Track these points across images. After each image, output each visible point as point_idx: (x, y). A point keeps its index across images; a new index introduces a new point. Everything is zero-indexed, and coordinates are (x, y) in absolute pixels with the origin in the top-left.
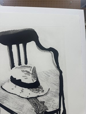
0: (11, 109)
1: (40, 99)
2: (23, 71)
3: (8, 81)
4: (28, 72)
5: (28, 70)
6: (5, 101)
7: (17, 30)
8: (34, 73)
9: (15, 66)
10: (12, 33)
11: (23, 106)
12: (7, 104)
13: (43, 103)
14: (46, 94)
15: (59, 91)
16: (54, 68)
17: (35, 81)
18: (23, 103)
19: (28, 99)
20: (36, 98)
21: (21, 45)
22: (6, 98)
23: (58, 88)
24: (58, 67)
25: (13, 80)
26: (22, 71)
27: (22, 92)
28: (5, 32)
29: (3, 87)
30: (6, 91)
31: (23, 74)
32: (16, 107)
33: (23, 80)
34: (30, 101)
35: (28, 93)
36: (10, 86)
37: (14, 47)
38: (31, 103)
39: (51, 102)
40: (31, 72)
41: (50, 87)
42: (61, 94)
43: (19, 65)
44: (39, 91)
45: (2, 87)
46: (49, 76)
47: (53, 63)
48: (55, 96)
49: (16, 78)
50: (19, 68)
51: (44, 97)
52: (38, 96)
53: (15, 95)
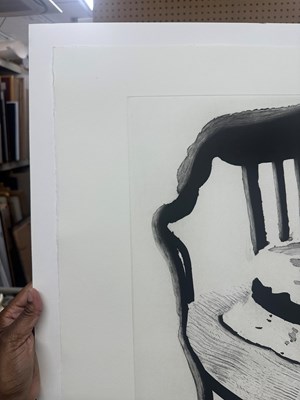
3: (245, 299)
6: (230, 373)
7: (274, 110)
9: (267, 243)
10: (257, 119)
11: (292, 395)
12: (240, 382)
18: (295, 383)
21: (289, 165)
22: (234, 360)
26: (292, 260)
27: (293, 340)
28: (235, 116)
29: (225, 320)
30: (235, 334)
36: (250, 317)
37: (266, 171)
43: (283, 240)
45: (220, 318)
49: (270, 289)
50: (282, 250)
53: (267, 352)
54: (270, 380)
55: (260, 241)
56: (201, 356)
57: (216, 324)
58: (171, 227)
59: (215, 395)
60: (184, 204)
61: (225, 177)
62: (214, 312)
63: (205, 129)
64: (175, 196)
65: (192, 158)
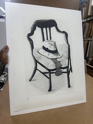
0: (43, 64)
1: (58, 60)
2: (49, 43)
3: (41, 49)
4: (52, 44)
5: (52, 43)
7: (46, 20)
8: (55, 45)
10: (43, 21)
11: (49, 63)
13: (60, 62)
14: (61, 57)
15: (68, 56)
16: (66, 43)
17: (55, 49)
19: (52, 59)
20: (56, 59)
21: (48, 29)
22: (40, 58)
23: (68, 54)
24: (68, 43)
25: (44, 48)
27: (49, 55)
29: (39, 52)
31: (49, 45)
32: (45, 63)
33: (49, 49)
34: (53, 61)
35: (52, 56)
36: (42, 51)
37: (44, 29)
38: (53, 62)
39: (64, 62)
40: (53, 44)
41: (63, 54)
42: (69, 58)
44: (57, 55)
46: (63, 47)
47: (65, 40)
48: (66, 59)
50: (47, 41)
51: (60, 59)
52: (57, 58)
54: (45, 61)
55: (44, 40)
56: (35, 57)
57: (37, 52)
58: (30, 37)
59: (37, 63)
60: (32, 33)
61: (38, 30)
62: (37, 50)
63: (35, 22)
64: (30, 32)
65: (33, 26)
